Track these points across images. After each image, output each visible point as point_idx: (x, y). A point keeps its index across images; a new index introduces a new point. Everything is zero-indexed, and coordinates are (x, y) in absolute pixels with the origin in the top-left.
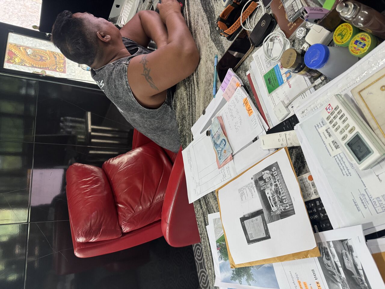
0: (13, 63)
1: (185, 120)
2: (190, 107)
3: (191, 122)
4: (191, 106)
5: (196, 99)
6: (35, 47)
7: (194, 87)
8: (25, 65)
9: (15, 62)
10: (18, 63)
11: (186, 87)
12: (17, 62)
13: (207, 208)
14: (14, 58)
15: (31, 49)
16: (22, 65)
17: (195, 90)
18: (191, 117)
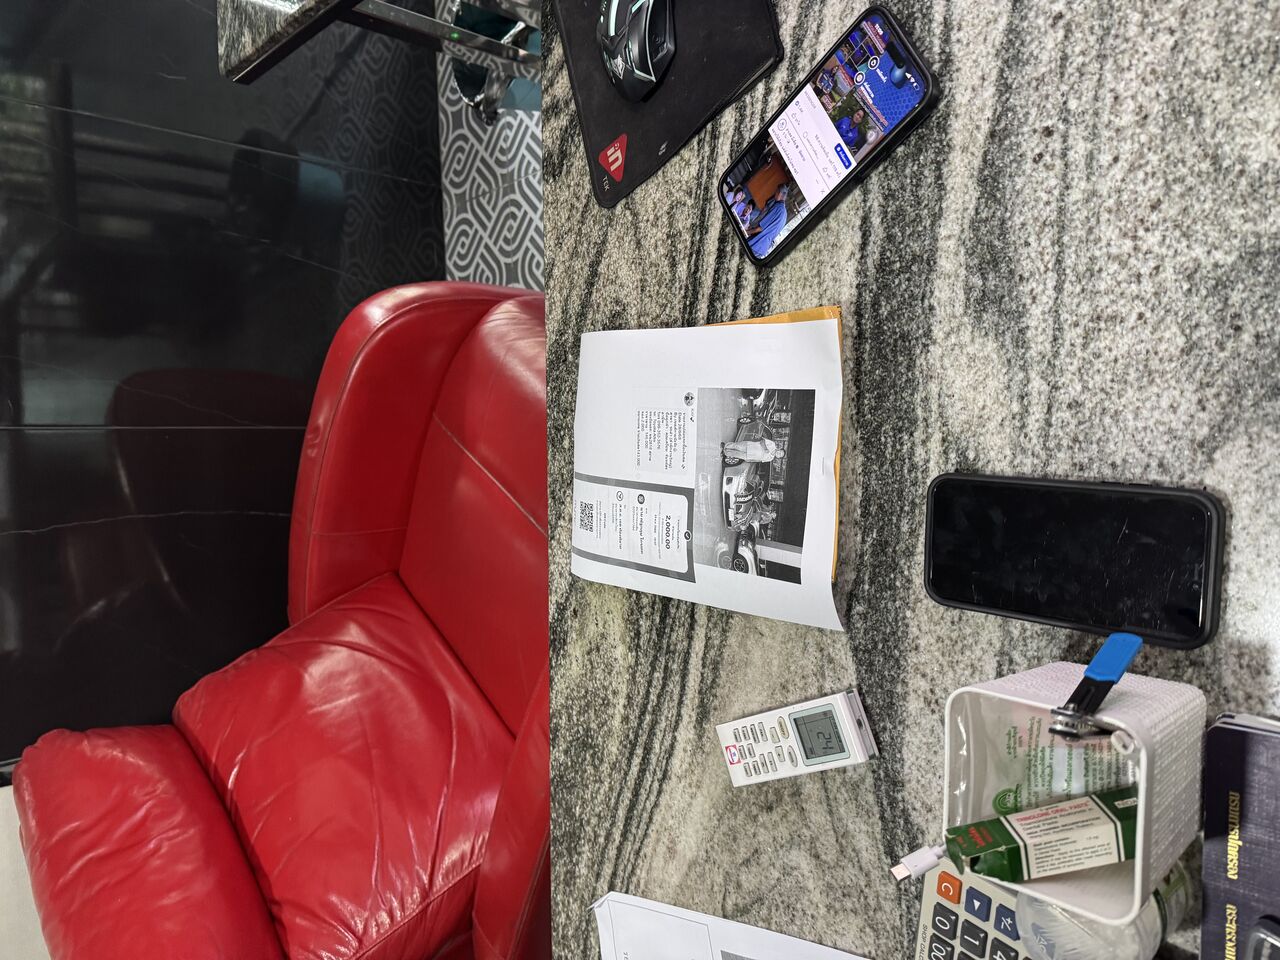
2: (634, 746)
3: (621, 813)
4: (639, 751)
5: (678, 764)
7: (681, 702)
11: (638, 634)
17: (679, 715)
18: (628, 795)
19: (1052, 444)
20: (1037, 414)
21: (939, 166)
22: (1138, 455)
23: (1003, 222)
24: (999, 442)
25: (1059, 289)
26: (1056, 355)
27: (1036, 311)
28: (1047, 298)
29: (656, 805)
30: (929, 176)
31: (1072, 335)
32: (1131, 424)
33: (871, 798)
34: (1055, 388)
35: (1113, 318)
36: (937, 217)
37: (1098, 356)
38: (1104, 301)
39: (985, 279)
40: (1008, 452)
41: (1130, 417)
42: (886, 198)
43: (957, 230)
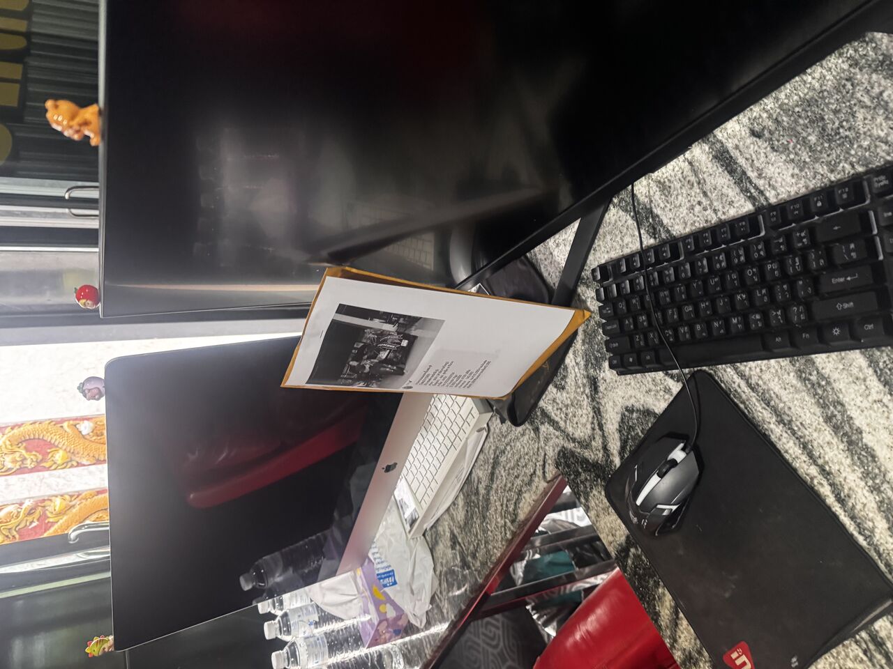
0: (51, 467)
6: (96, 413)
8: (79, 465)
9: (55, 463)
10: (63, 464)
12: (59, 462)
14: (50, 455)
15: (88, 419)
16: (72, 466)
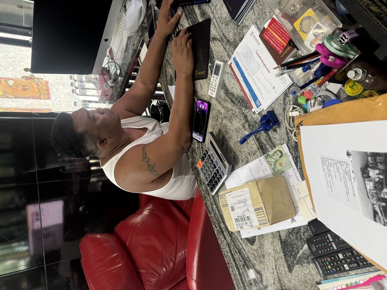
1: (195, 153)
6: (15, 77)
8: (8, 97)
13: (231, 239)
15: (12, 79)
18: (201, 150)
19: (219, 24)
20: (216, 23)
21: (195, 12)
22: (226, 14)
23: (203, 10)
24: (214, 32)
25: (211, 9)
26: (214, 15)
27: (210, 14)
28: (210, 11)
29: (205, 145)
30: (194, 15)
31: (215, 11)
32: (224, 12)
33: (226, 97)
34: (216, 18)
35: (216, 5)
36: (197, 18)
37: (217, 10)
38: (215, 5)
39: (204, 17)
40: (216, 31)
41: (223, 12)
42: (192, 22)
43: (199, 16)
